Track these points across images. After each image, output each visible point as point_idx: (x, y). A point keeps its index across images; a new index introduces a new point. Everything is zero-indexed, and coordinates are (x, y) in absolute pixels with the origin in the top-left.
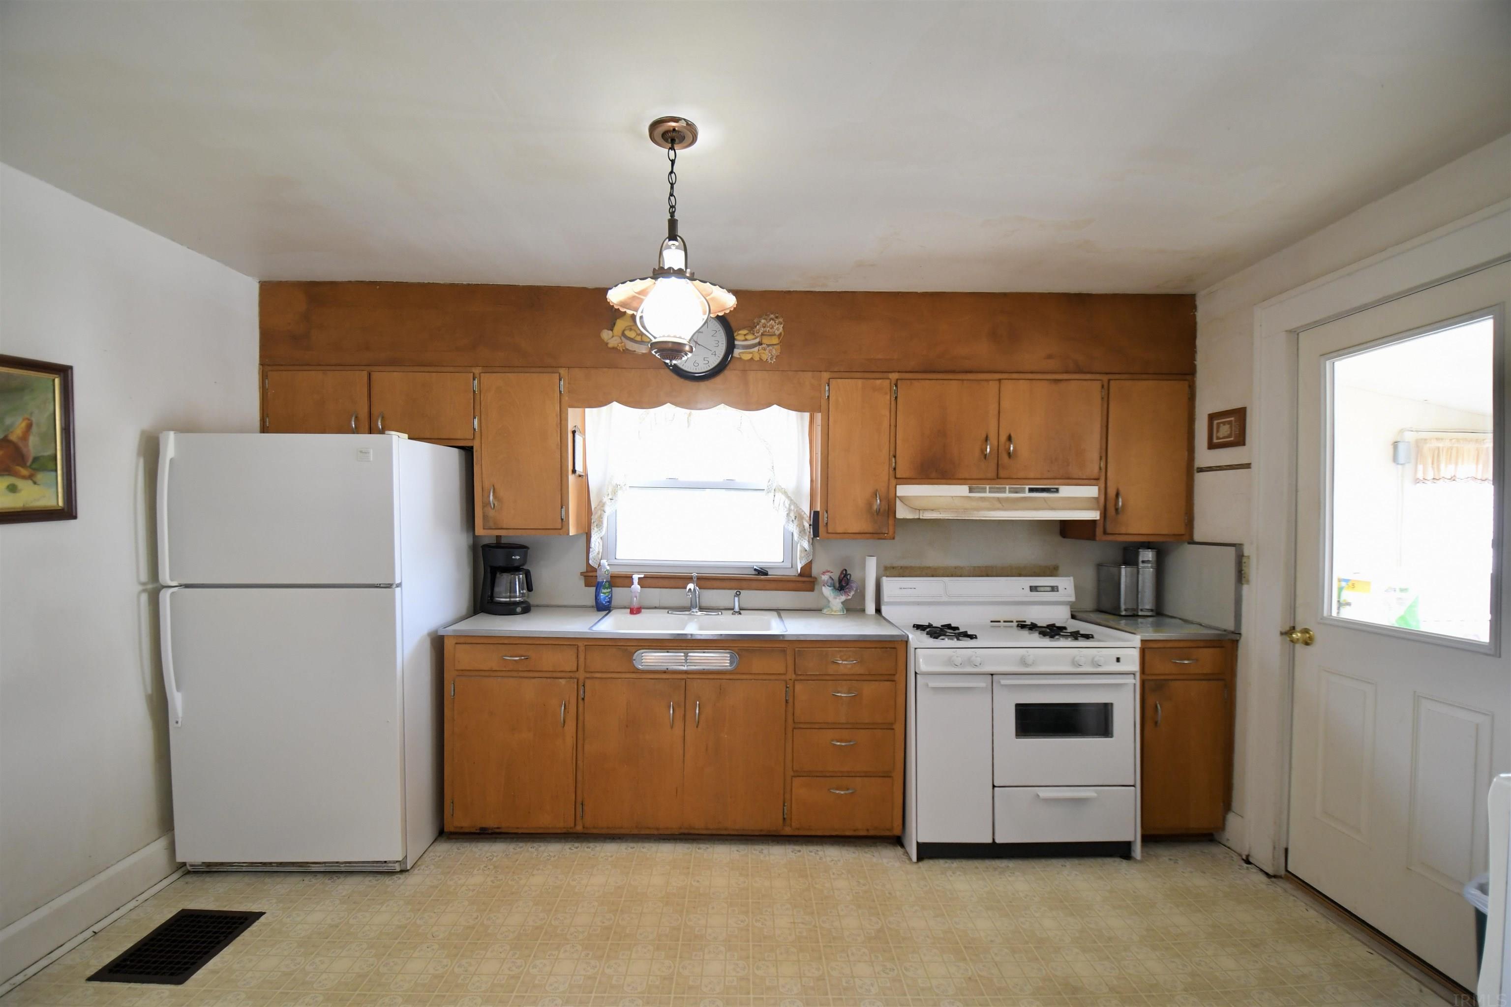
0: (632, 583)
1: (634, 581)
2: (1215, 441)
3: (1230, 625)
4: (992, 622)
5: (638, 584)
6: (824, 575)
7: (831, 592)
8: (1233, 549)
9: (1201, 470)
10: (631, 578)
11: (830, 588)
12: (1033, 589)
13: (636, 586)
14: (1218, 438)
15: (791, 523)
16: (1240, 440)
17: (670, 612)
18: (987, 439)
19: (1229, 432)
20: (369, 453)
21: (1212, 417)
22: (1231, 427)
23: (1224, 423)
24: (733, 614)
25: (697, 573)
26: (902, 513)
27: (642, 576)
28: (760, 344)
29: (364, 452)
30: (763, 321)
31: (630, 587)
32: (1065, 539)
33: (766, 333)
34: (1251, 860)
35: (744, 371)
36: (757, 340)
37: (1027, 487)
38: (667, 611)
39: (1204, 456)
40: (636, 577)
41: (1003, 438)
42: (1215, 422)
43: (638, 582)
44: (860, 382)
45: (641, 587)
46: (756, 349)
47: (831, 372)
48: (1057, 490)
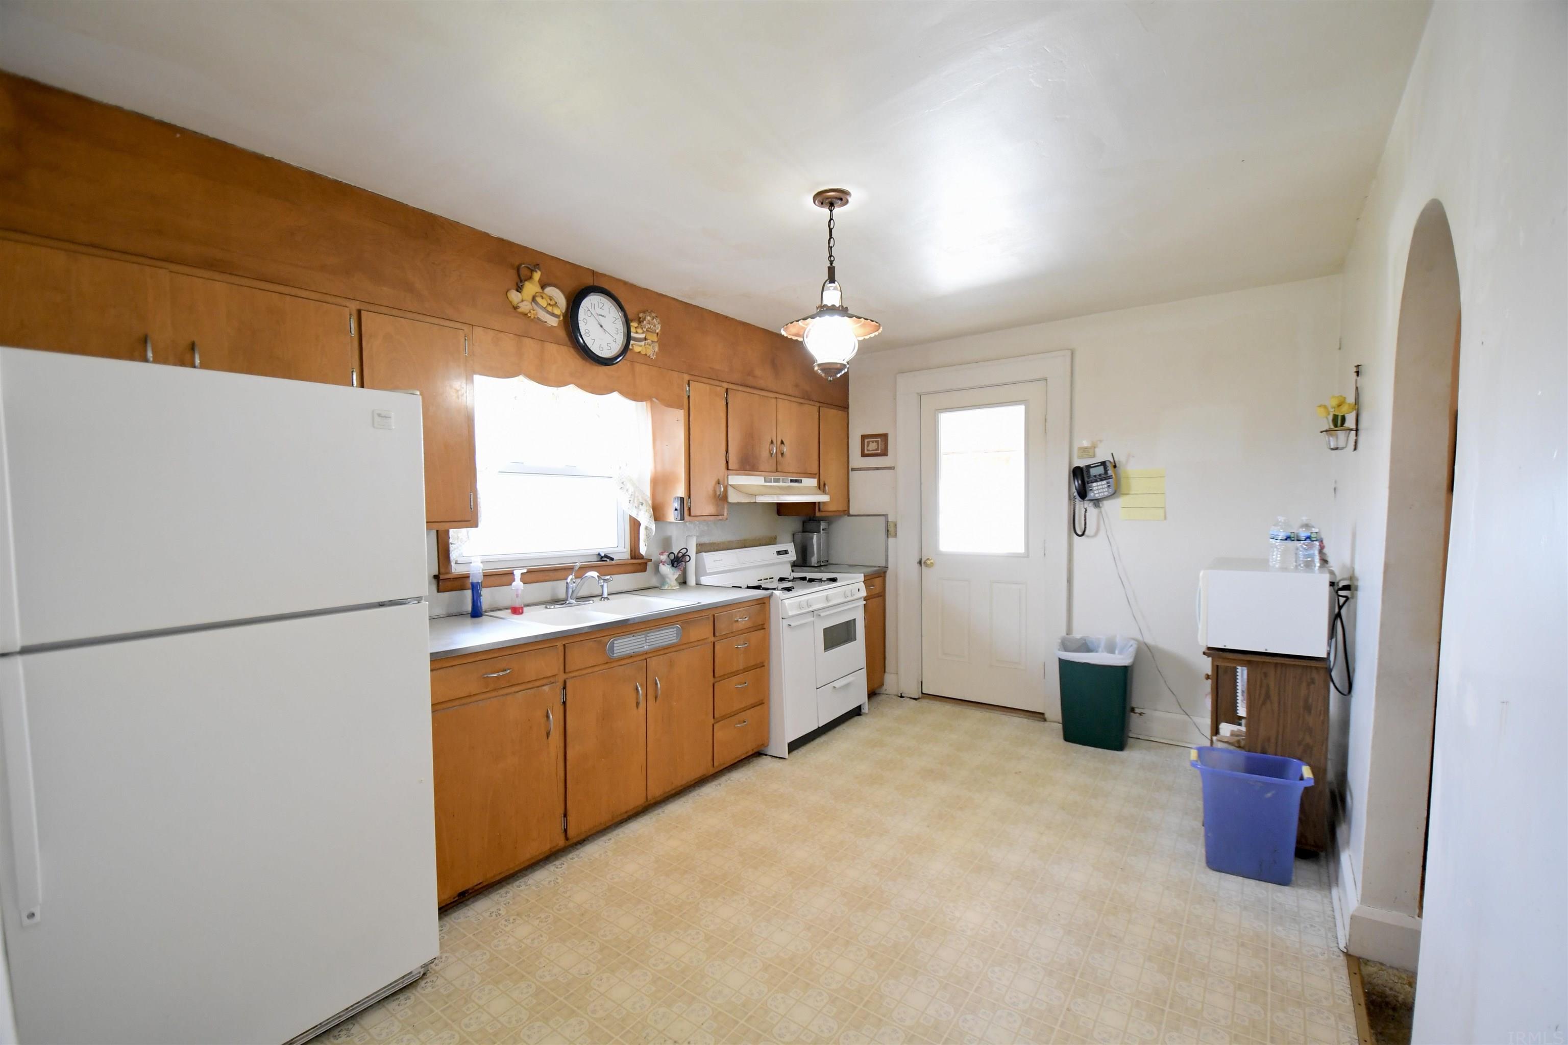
0: (514, 580)
1: (515, 577)
2: (866, 452)
3: (883, 564)
4: (759, 580)
5: (521, 581)
6: (662, 555)
7: (671, 569)
8: (884, 517)
9: (853, 469)
10: (512, 573)
11: (668, 566)
12: (779, 553)
13: (518, 583)
14: (868, 450)
15: (634, 508)
16: (884, 453)
17: (548, 607)
18: (772, 442)
19: (876, 447)
20: (390, 417)
21: (864, 437)
22: (878, 444)
23: (873, 442)
24: (601, 600)
25: (581, 562)
26: (733, 498)
27: (525, 571)
28: (645, 339)
29: (383, 415)
30: (648, 318)
31: (511, 585)
32: (780, 517)
33: (650, 330)
34: (903, 695)
35: (632, 362)
36: (643, 336)
37: (790, 478)
38: (544, 606)
39: (856, 459)
40: (518, 573)
41: (779, 442)
42: (866, 440)
43: (521, 579)
44: (708, 387)
45: (524, 583)
46: (643, 343)
47: (690, 374)
48: (800, 481)
